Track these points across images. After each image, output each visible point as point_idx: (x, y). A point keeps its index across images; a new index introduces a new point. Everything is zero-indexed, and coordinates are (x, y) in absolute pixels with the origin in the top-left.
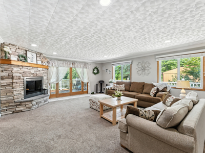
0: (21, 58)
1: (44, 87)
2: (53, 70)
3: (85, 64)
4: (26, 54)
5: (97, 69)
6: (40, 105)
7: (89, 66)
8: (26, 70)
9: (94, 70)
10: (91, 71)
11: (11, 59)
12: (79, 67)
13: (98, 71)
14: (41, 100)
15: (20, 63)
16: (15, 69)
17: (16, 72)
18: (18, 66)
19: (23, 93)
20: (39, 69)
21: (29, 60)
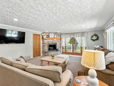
0: (47, 36)
1: (57, 48)
2: (63, 40)
3: (83, 33)
4: (49, 35)
5: (96, 35)
7: (86, 35)
8: (49, 41)
9: (92, 37)
10: (90, 39)
11: (44, 37)
12: (78, 36)
13: (98, 37)
16: (45, 41)
18: (46, 39)
20: (54, 40)
21: (50, 37)
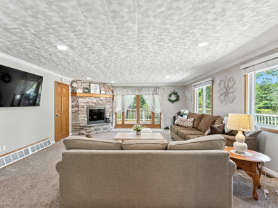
0: (86, 90)
1: (107, 115)
2: (118, 99)
3: (156, 89)
4: (90, 86)
5: (176, 94)
6: (99, 131)
7: (161, 92)
8: (89, 100)
9: (170, 96)
10: (166, 98)
11: (78, 92)
12: (147, 93)
13: (178, 97)
14: (100, 127)
15: (85, 95)
16: (80, 100)
17: (81, 101)
18: (82, 97)
19: (86, 119)
20: (101, 98)
21: (92, 92)
